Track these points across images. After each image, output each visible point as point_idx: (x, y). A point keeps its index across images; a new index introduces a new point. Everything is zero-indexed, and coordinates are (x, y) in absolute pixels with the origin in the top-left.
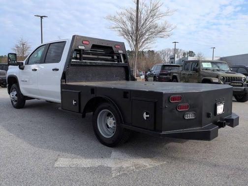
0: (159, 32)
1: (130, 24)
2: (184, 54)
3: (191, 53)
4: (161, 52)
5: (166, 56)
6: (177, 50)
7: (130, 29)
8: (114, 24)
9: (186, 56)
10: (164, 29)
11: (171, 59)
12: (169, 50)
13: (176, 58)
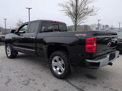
0: (90, 12)
1: (72, 8)
2: (103, 26)
3: (107, 26)
4: (91, 26)
5: (94, 28)
6: (100, 24)
7: (72, 11)
8: (62, 8)
9: (104, 28)
10: (92, 10)
11: (96, 29)
12: (95, 24)
13: (99, 28)
